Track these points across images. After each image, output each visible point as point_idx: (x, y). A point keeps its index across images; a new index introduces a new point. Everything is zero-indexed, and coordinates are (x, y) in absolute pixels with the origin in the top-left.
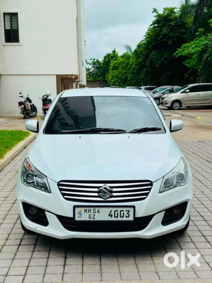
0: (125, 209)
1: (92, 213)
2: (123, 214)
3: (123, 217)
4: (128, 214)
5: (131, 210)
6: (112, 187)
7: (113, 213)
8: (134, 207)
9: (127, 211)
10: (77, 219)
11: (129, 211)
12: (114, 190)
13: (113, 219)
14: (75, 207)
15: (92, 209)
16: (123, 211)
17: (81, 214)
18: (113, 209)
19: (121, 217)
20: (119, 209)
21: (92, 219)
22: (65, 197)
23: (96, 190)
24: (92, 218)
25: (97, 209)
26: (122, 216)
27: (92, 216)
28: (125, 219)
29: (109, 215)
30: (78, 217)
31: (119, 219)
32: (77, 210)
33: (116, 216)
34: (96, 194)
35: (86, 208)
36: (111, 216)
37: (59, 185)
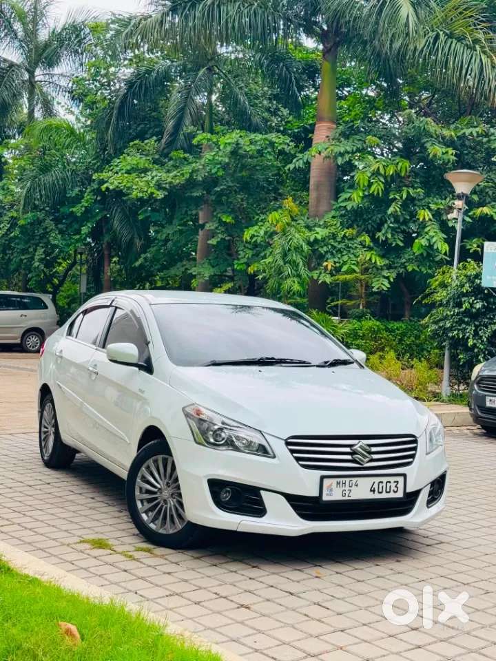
0: (392, 479)
1: (347, 488)
2: (390, 487)
3: (389, 492)
4: (396, 486)
5: (401, 479)
6: (370, 446)
7: (376, 486)
8: (404, 476)
9: (395, 482)
10: (325, 498)
11: (397, 482)
12: (374, 449)
13: (377, 496)
14: (322, 478)
15: (348, 480)
16: (390, 482)
17: (331, 490)
18: (377, 480)
19: (387, 492)
20: (385, 479)
21: (347, 498)
22: (301, 463)
23: (348, 450)
24: (347, 495)
25: (354, 480)
26: (388, 490)
27: (347, 493)
28: (392, 495)
29: (371, 491)
30: (327, 495)
31: (384, 496)
32: (326, 482)
33: (380, 490)
34: (349, 457)
35: (339, 480)
36: (374, 491)
37: (288, 444)
